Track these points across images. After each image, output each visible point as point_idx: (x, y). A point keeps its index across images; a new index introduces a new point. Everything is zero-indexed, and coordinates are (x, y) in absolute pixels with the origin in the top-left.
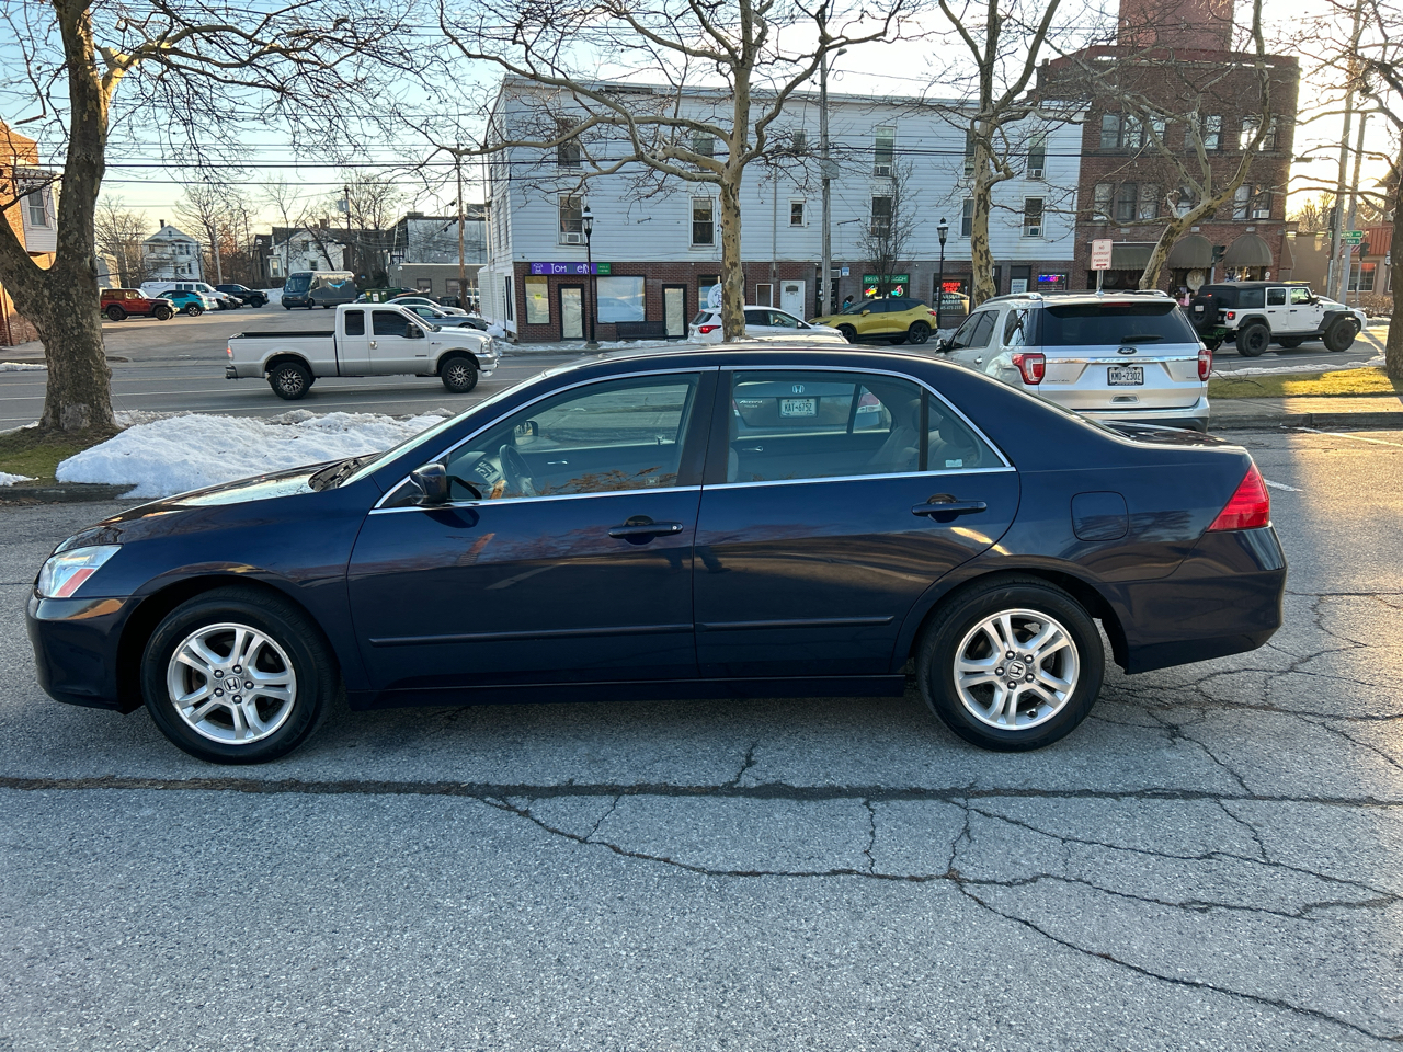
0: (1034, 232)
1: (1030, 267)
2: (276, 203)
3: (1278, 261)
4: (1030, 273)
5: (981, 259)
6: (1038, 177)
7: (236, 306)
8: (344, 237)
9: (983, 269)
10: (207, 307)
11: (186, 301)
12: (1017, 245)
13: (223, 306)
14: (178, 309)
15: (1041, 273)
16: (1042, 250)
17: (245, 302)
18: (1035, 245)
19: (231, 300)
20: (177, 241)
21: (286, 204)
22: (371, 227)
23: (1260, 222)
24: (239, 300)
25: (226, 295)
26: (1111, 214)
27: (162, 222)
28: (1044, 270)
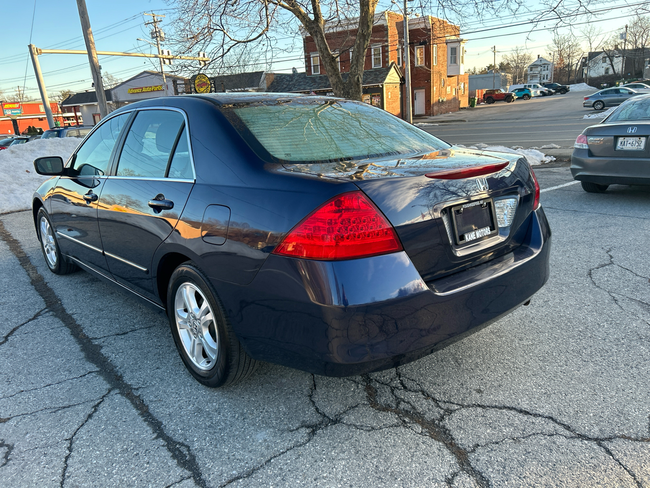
2: (588, 39)
7: (550, 94)
8: (623, 52)
10: (533, 95)
11: (523, 93)
13: (544, 94)
14: (517, 97)
17: (556, 92)
19: (549, 91)
20: (543, 64)
21: (592, 39)
22: (640, 46)
24: (553, 91)
25: (547, 89)
27: (539, 56)
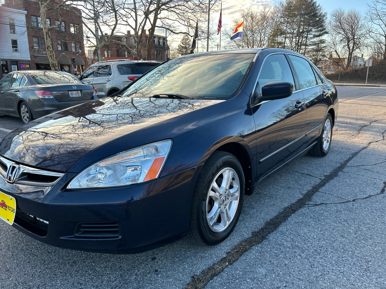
0: (16, 50)
1: (17, 62)
3: (85, 63)
4: (17, 64)
5: (51, 53)
6: (14, 32)
9: (52, 56)
12: (11, 54)
15: (21, 64)
16: (19, 56)
18: (17, 54)
23: (79, 53)
26: (39, 47)
28: (22, 63)
